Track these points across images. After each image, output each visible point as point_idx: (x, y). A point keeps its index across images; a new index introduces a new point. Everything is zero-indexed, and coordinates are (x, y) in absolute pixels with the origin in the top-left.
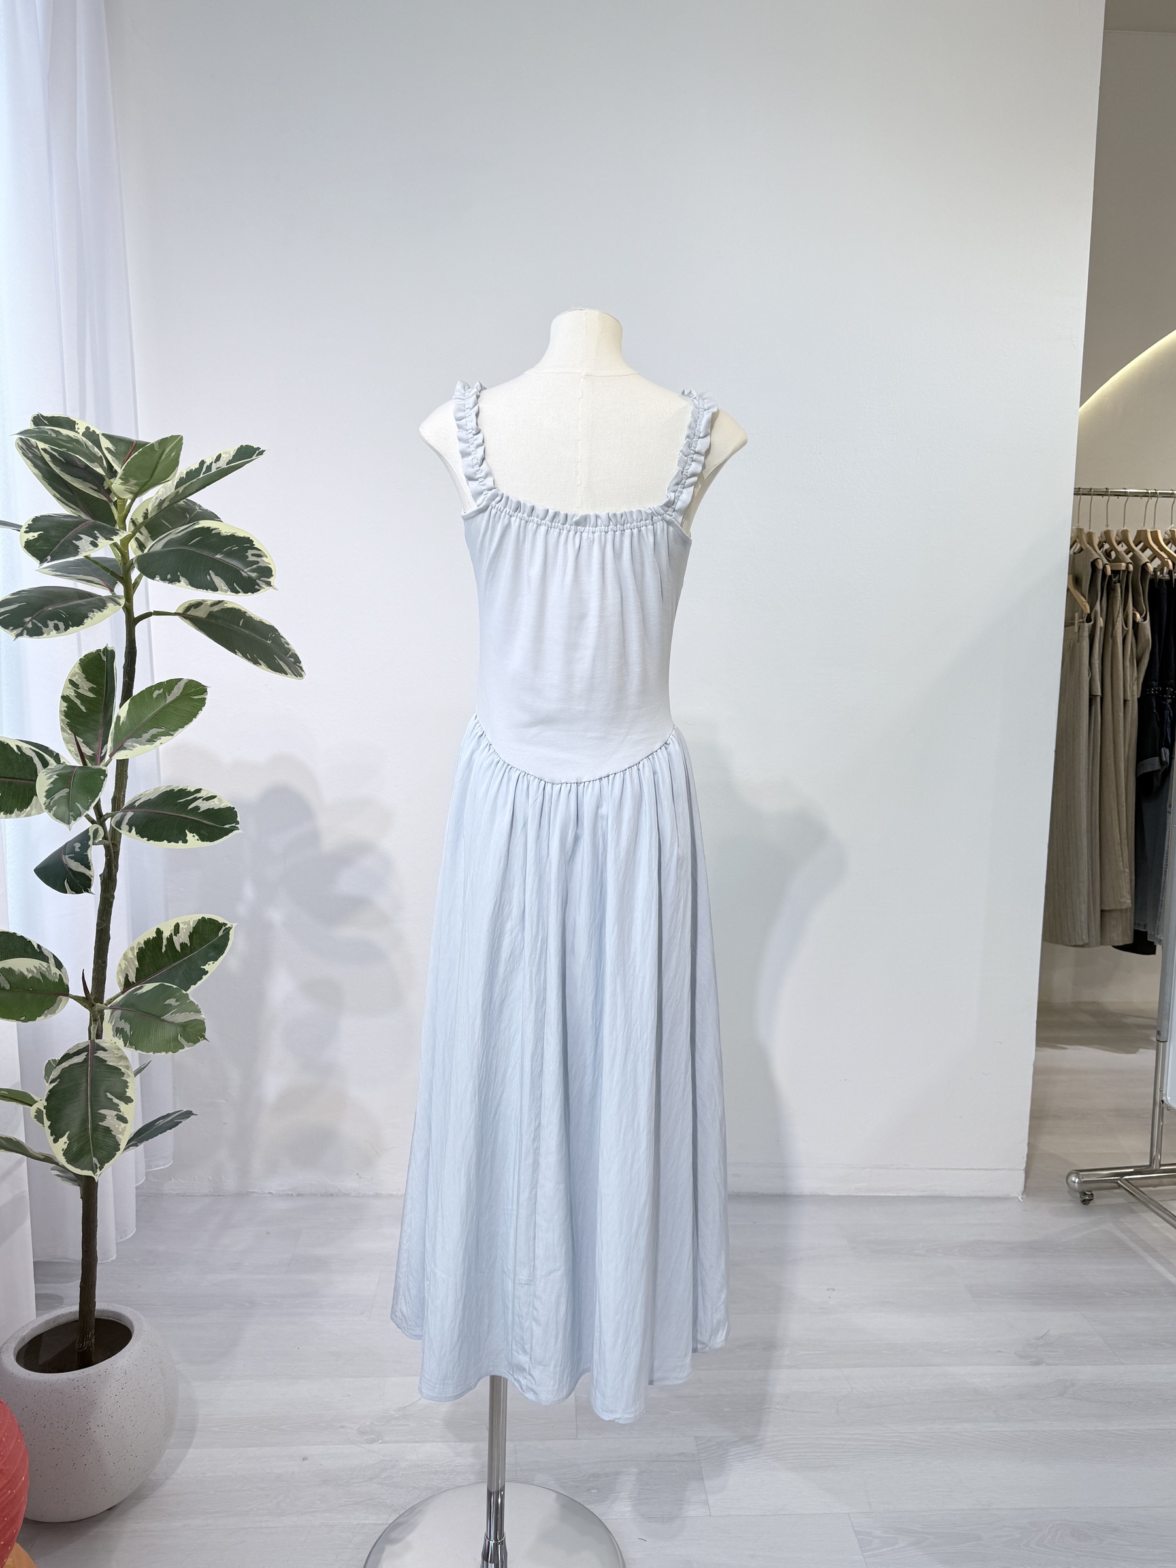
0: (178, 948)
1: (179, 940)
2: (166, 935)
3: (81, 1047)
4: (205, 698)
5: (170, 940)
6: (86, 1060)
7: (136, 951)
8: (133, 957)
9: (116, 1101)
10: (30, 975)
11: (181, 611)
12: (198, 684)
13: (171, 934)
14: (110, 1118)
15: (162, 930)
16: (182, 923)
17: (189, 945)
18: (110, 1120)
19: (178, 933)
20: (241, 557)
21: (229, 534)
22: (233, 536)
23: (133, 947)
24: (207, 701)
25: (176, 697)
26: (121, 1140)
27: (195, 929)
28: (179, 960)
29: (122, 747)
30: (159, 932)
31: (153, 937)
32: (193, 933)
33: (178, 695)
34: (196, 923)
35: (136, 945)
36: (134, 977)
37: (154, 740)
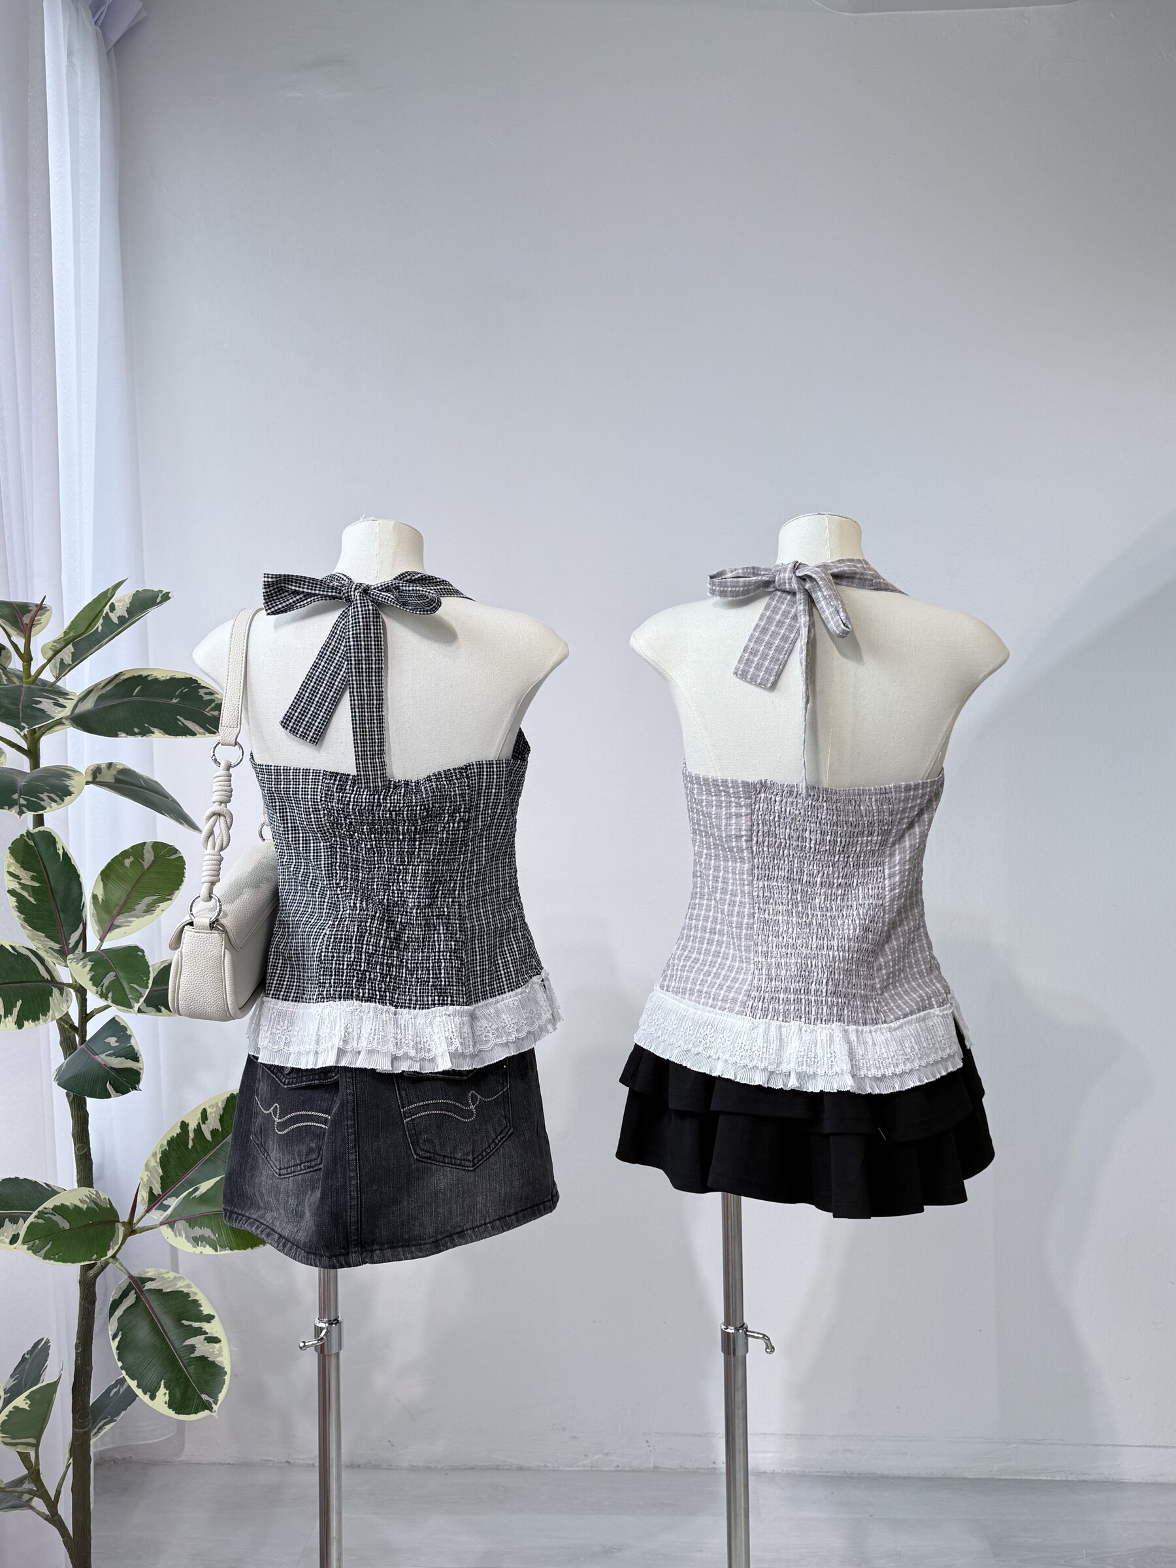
0: (208, 1136)
1: (208, 1127)
2: (192, 1126)
3: (125, 1287)
4: (182, 857)
5: (198, 1130)
6: (139, 1297)
7: (159, 1156)
9: (196, 1324)
10: (85, 1206)
11: (90, 779)
12: (164, 845)
13: (199, 1123)
14: (200, 1346)
15: (187, 1121)
16: (209, 1107)
17: (220, 1130)
19: (207, 1119)
20: (197, 698)
21: (167, 678)
23: (156, 1152)
24: (185, 858)
25: (151, 862)
26: (222, 1362)
27: (224, 1109)
28: (209, 1151)
29: (113, 927)
30: (184, 1125)
31: (178, 1134)
32: (222, 1114)
33: (153, 859)
34: (225, 1103)
35: (158, 1148)
36: (160, 1190)
37: (153, 909)
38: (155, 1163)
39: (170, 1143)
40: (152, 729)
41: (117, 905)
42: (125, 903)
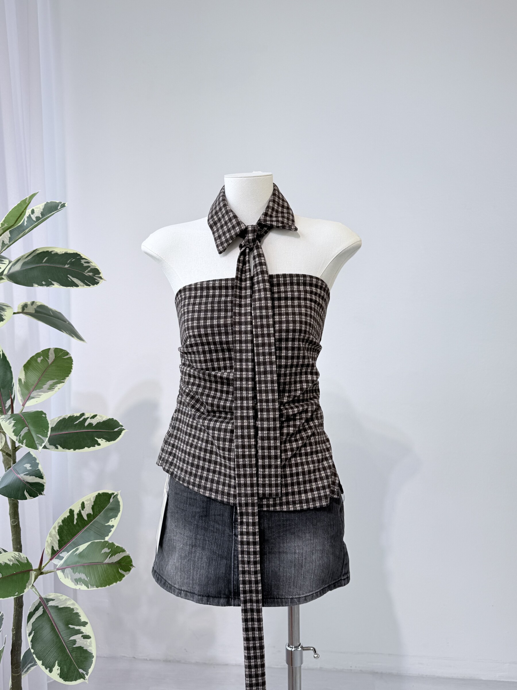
0: (85, 517)
1: (85, 512)
2: (76, 512)
3: (37, 604)
4: (71, 357)
5: (80, 514)
6: (44, 611)
7: (57, 528)
8: (55, 533)
9: (77, 628)
10: (12, 563)
11: (20, 311)
12: (61, 350)
13: (80, 510)
14: (79, 640)
15: (73, 509)
16: (86, 501)
17: (92, 514)
18: (79, 641)
19: (84, 508)
20: (80, 265)
21: (63, 253)
23: (55, 527)
24: (73, 358)
25: (53, 360)
26: (91, 650)
27: (95, 502)
28: (86, 525)
29: (30, 398)
30: (71, 512)
31: (68, 516)
32: (94, 505)
33: (54, 358)
34: (95, 499)
35: (57, 524)
36: (58, 548)
37: (53, 387)
39: (64, 521)
40: (53, 282)
41: (33, 385)
42: (37, 384)
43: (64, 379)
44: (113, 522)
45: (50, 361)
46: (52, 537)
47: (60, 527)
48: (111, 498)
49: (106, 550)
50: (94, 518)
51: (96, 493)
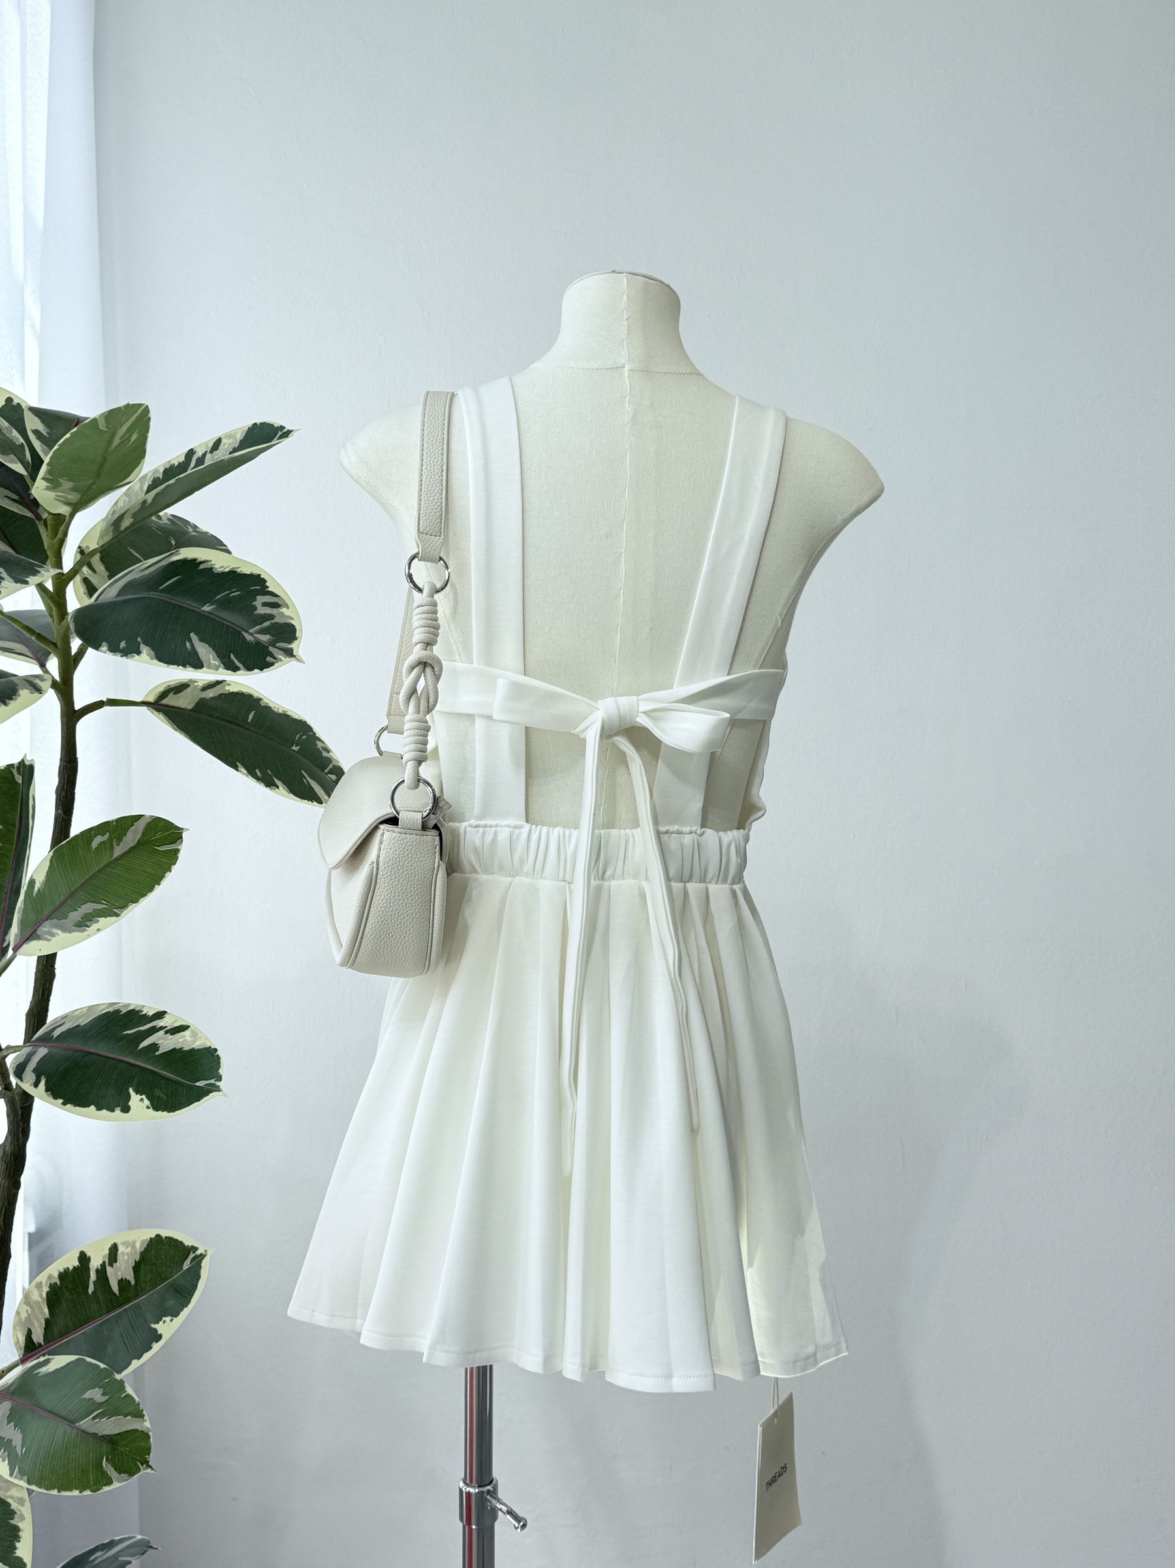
0: (115, 1288)
1: (116, 1274)
2: (95, 1263)
4: (178, 851)
5: (102, 1272)
7: (46, 1289)
8: (40, 1300)
11: (151, 699)
12: (168, 825)
13: (104, 1262)
15: (88, 1254)
16: (123, 1244)
17: (133, 1283)
19: (116, 1261)
20: (248, 609)
21: (227, 570)
22: (233, 573)
23: (41, 1283)
24: (181, 855)
25: (127, 850)
27: (144, 1254)
28: (115, 1308)
29: (34, 935)
30: (84, 1259)
31: (75, 1267)
32: (140, 1260)
33: (134, 845)
34: (145, 1246)
35: (46, 1279)
36: (42, 1338)
37: (88, 923)
38: (39, 1296)
39: (64, 1275)
42: (62, 904)
43: (124, 907)
44: (166, 1327)
45: (118, 851)
46: (30, 1307)
47: (53, 1287)
48: (186, 1258)
49: (96, 1394)
50: (137, 1296)
51: (152, 1233)
